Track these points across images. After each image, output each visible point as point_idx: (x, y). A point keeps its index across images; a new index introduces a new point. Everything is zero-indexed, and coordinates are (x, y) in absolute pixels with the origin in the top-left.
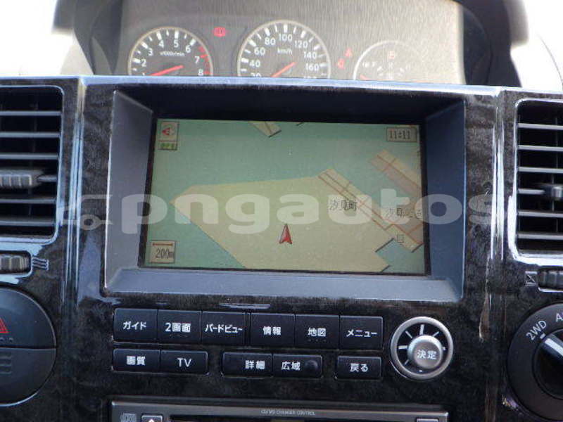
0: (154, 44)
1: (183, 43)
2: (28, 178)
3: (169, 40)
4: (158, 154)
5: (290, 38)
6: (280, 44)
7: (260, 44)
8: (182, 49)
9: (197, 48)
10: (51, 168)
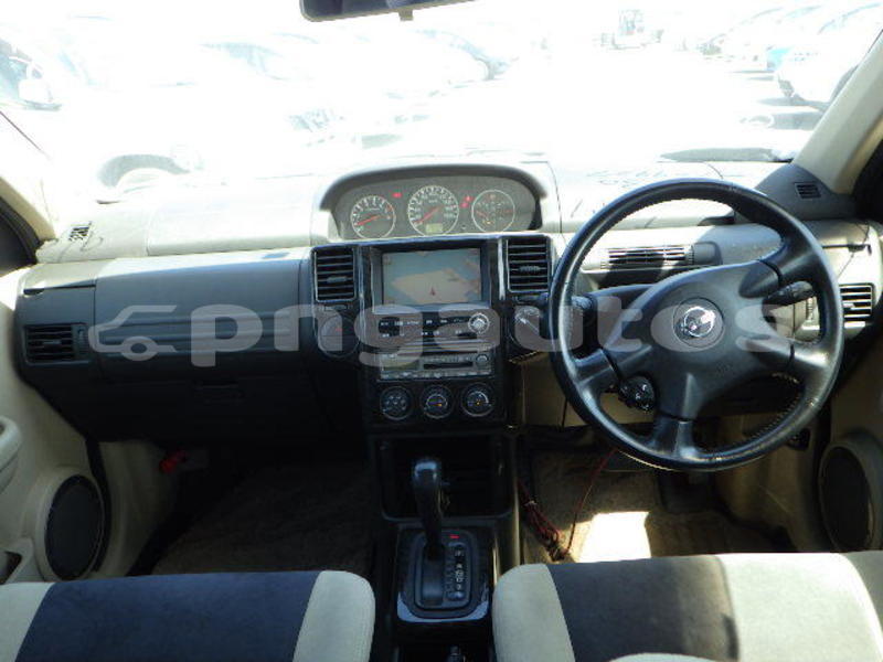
0: (363, 205)
1: (378, 203)
2: (344, 279)
3: (370, 202)
4: (385, 267)
5: (436, 194)
6: (431, 198)
7: (419, 199)
8: (378, 206)
9: (385, 205)
10: (350, 275)
